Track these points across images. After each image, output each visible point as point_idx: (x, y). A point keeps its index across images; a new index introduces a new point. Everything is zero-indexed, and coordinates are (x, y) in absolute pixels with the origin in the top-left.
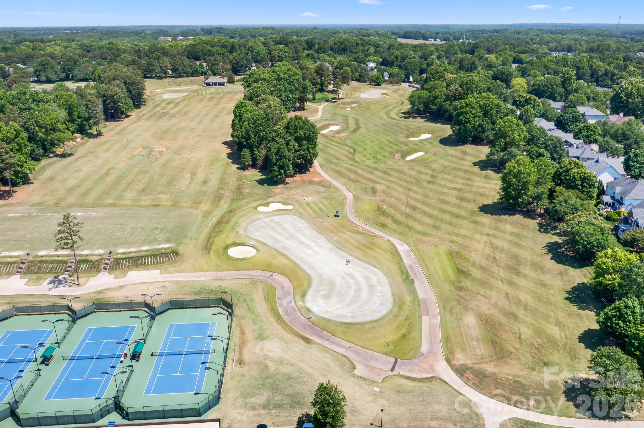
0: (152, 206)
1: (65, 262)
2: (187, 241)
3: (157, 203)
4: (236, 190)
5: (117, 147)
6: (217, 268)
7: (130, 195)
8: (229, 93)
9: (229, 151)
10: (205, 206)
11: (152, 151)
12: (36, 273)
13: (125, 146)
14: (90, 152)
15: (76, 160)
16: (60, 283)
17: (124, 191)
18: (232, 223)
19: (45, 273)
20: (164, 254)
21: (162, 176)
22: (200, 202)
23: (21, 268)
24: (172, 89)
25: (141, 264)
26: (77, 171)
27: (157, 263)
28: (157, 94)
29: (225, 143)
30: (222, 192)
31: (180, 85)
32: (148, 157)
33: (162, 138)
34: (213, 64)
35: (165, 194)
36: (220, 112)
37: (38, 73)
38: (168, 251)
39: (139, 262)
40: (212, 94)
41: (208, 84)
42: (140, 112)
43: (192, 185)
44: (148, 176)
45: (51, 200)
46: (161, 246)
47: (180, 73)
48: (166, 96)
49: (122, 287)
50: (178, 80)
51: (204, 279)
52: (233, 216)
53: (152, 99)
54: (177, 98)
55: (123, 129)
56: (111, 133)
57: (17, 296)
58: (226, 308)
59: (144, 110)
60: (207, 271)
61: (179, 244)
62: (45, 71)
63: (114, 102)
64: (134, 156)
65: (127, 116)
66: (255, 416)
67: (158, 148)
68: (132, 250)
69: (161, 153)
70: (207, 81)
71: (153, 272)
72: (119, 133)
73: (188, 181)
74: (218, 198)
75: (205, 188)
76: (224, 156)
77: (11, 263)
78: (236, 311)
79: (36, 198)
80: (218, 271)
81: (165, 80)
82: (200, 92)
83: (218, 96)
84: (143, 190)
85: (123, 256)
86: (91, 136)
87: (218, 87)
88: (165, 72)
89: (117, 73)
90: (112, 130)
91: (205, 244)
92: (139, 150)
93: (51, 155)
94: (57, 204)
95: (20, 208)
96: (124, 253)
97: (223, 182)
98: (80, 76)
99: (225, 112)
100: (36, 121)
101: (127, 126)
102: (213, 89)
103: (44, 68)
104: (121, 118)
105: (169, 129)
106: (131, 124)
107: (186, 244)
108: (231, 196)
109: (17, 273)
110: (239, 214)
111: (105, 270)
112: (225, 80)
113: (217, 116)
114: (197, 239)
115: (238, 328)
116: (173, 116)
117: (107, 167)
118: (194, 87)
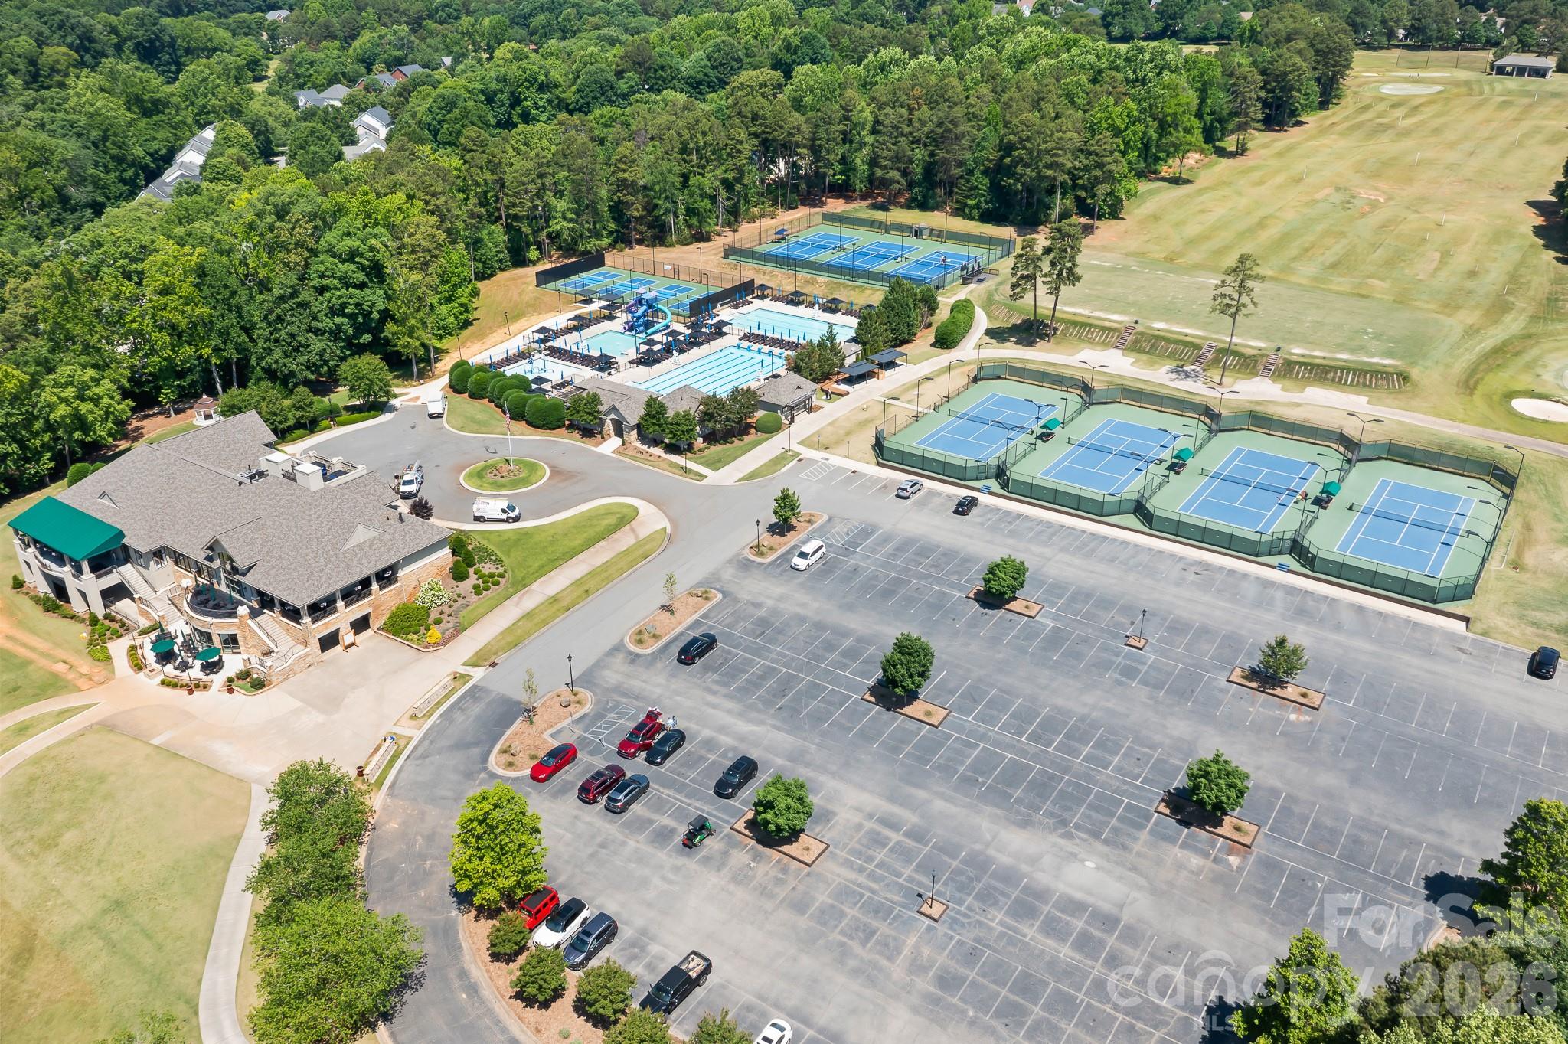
0: (1354, 295)
1: (1198, 347)
2: (1429, 363)
3: (1363, 292)
4: (1545, 302)
5: (1279, 179)
6: (1485, 422)
7: (1306, 271)
8: (1555, 95)
9: (1539, 221)
10: (1469, 317)
11: (1354, 197)
12: (1148, 353)
13: (1298, 180)
14: (1224, 183)
15: (1201, 192)
16: (1187, 375)
17: (1294, 259)
18: (1527, 357)
19: (1162, 356)
20: (1382, 373)
21: (1375, 246)
22: (1458, 308)
23: (1124, 339)
24: (1406, 74)
25: (1333, 380)
26: (1202, 211)
27: (1364, 385)
28: (1366, 83)
29: (1532, 204)
30: (1511, 299)
31: (1426, 66)
32: (1344, 208)
33: (1376, 175)
34: (1525, 22)
35: (1382, 279)
36: (1527, 135)
37: (1109, 19)
38: (1391, 370)
39: (1330, 376)
40: (1509, 92)
41: (1501, 71)
42: (1326, 117)
43: (1443, 275)
44: (1344, 242)
45: (1158, 253)
46: (1375, 360)
47: (1430, 39)
48: (1387, 89)
49: (1299, 405)
50: (1422, 55)
51: (1456, 431)
52: (1532, 346)
53: (1355, 93)
54: (1415, 96)
55: (1290, 148)
56: (1263, 152)
57: (1120, 376)
58: (1499, 485)
59: (1335, 114)
60: (1463, 421)
61: (1413, 364)
62: (1124, 17)
63: (1283, 89)
64: (1315, 202)
65: (1299, 123)
66: (1537, 635)
67: (1366, 193)
68: (1316, 353)
69: (1374, 205)
70: (1501, 62)
71: (1354, 398)
72: (1280, 154)
73: (1434, 265)
74: (1499, 307)
75: (1470, 284)
76: (1528, 230)
77: (1110, 329)
78: (1519, 494)
79: (1133, 244)
80: (1485, 426)
81: (1384, 53)
82: (1475, 87)
83: (1526, 101)
84: (1333, 266)
85: (1301, 360)
86: (1221, 152)
87: (1526, 78)
88: (1391, 34)
89: (1297, 25)
90: (1265, 146)
91: (1464, 377)
92: (1326, 191)
93: (1153, 177)
94: (1170, 259)
95: (1108, 255)
96: (1303, 356)
97: (1515, 282)
98: (1195, 30)
99: (1539, 137)
100: (1151, 106)
101: (1298, 143)
102: (1513, 83)
103: (1125, 10)
104: (1286, 124)
105: (1395, 158)
106: (1307, 140)
107: (1426, 368)
108: (1531, 310)
109: (1117, 347)
110: (1548, 345)
111: (1266, 375)
112: (1551, 62)
113: (1518, 144)
114: (1447, 366)
115: (1520, 519)
116: (1406, 133)
117: (1262, 213)
118: (1462, 75)
